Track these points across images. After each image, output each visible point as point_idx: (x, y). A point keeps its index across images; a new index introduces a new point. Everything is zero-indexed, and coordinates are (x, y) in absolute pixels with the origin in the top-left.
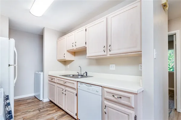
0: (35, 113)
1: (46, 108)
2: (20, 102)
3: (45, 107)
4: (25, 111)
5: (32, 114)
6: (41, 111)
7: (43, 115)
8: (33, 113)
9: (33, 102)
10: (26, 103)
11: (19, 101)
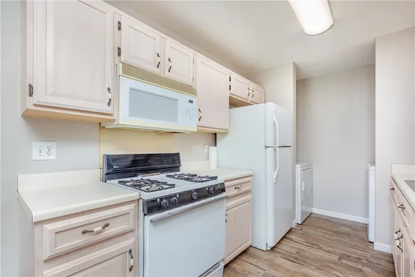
0: (327, 256)
1: (363, 264)
2: (326, 222)
3: (365, 262)
4: (315, 243)
5: (320, 254)
6: (343, 261)
7: (337, 270)
8: (322, 255)
9: (349, 235)
10: (332, 231)
11: (327, 220)
